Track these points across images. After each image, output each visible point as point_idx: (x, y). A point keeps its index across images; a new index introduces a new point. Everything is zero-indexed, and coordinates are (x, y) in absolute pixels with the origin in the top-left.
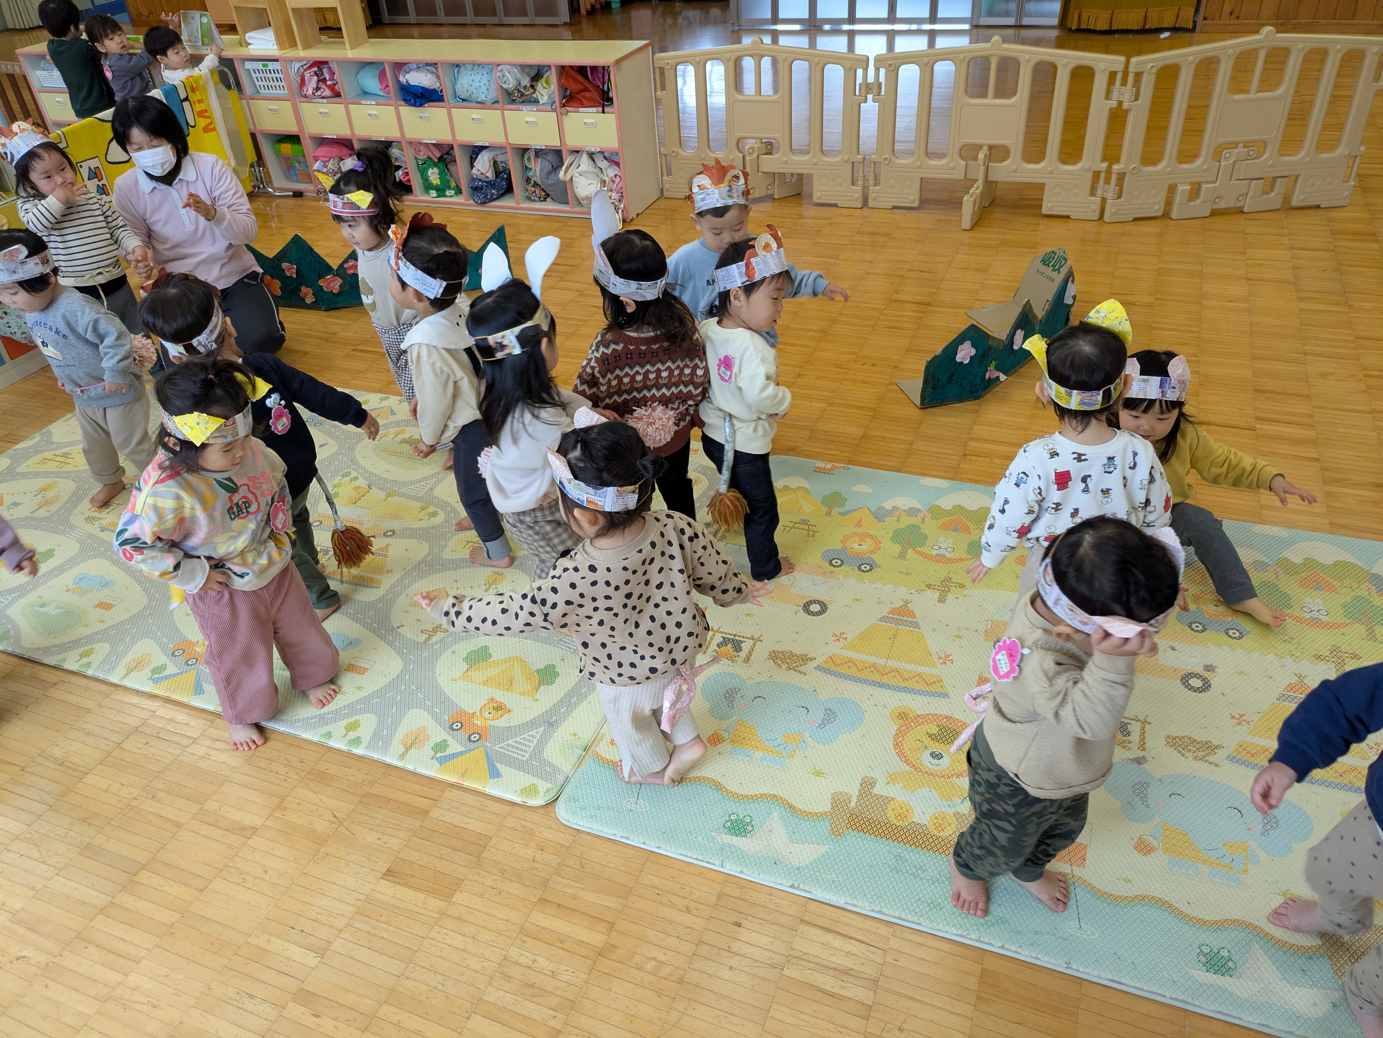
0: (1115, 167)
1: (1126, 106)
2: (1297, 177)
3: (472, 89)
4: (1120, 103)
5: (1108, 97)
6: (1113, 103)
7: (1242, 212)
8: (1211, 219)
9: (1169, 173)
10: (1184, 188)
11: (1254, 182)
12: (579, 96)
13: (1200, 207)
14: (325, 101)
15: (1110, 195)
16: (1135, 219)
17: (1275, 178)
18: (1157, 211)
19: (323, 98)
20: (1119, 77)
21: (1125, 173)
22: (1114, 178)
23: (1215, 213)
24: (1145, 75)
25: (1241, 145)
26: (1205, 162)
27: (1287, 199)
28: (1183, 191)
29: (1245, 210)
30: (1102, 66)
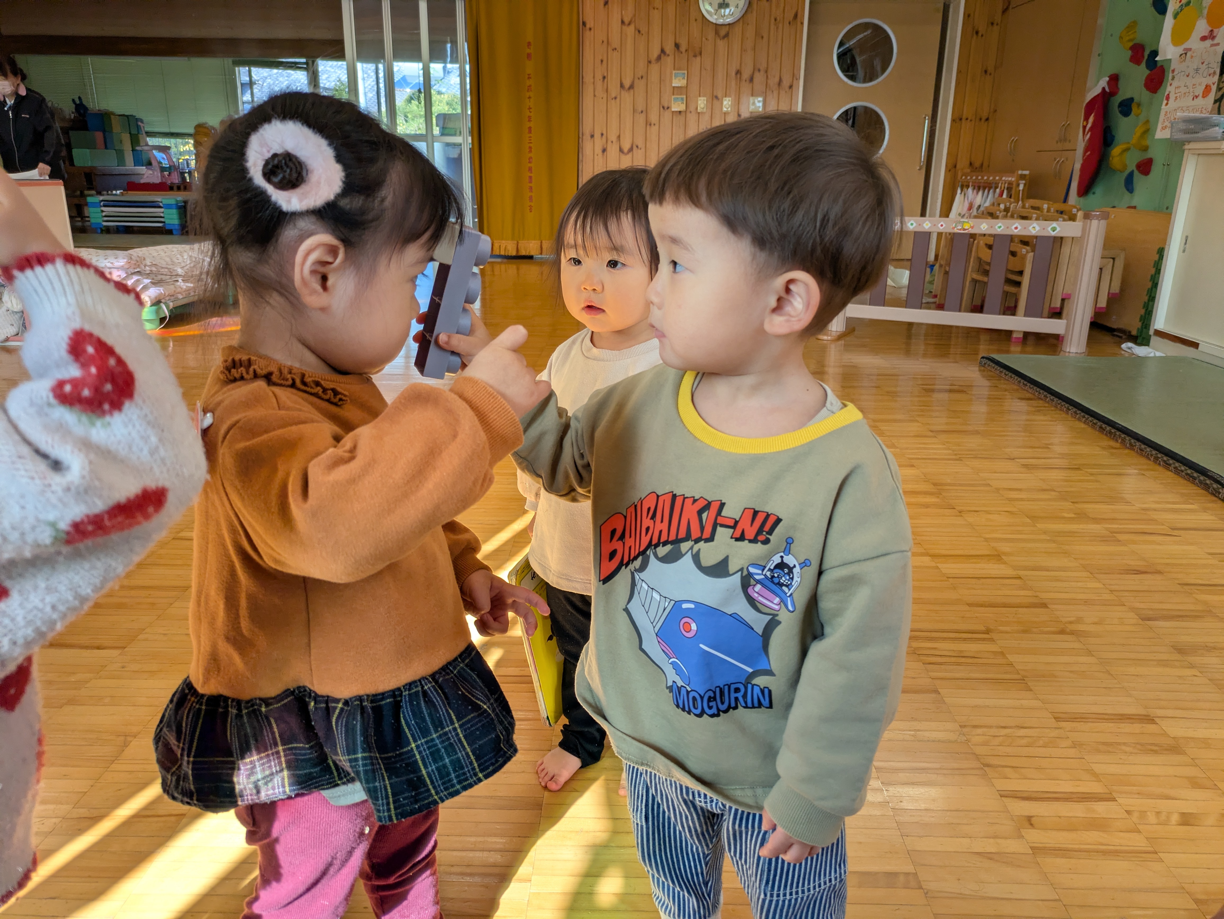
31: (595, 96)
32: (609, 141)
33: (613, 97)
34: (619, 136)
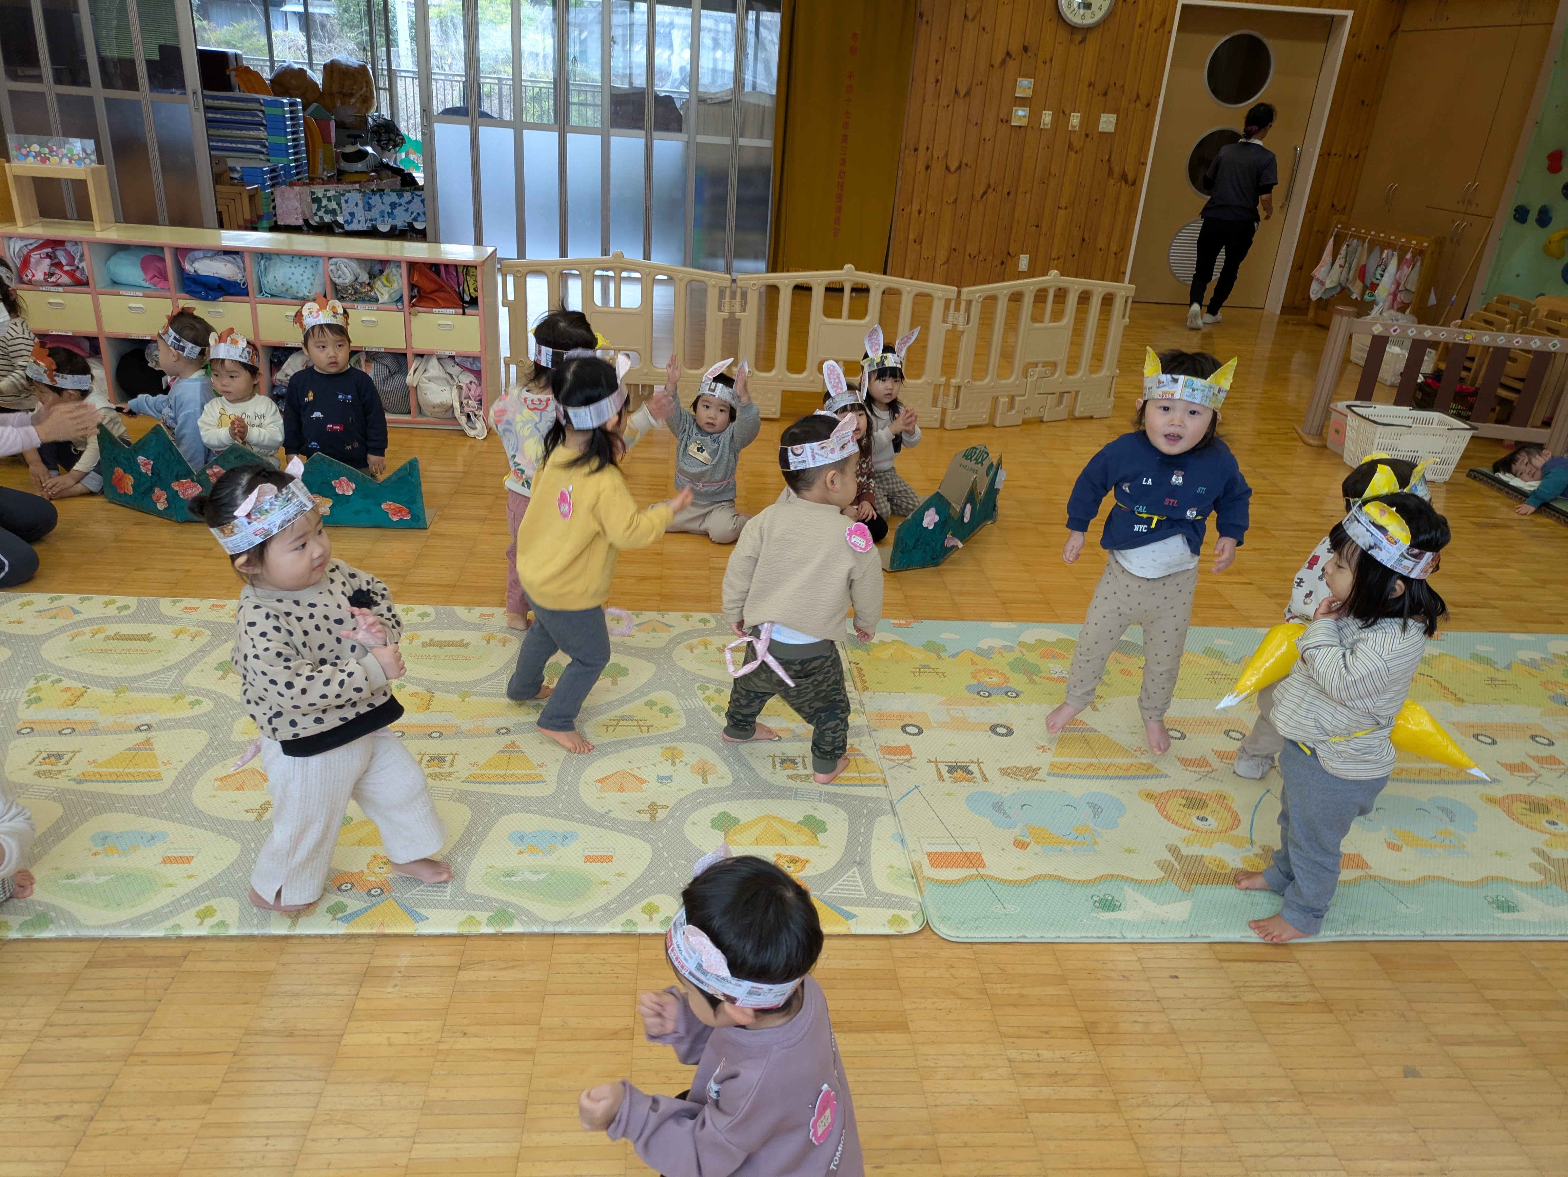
0: (953, 381)
1: (960, 328)
2: (1077, 393)
3: (290, 283)
4: (954, 325)
5: (944, 321)
6: (949, 326)
7: (1042, 422)
8: (1024, 427)
9: (993, 387)
10: (1003, 400)
11: (1050, 396)
12: (432, 296)
13: (1015, 417)
14: (61, 289)
15: (950, 405)
16: (969, 427)
17: (1062, 394)
18: (985, 420)
19: (59, 285)
20: (953, 303)
21: (960, 386)
22: (952, 390)
23: (1026, 422)
24: (974, 303)
25: (1040, 365)
26: (1017, 379)
27: (1071, 412)
28: (1004, 402)
29: (1045, 419)
30: (938, 294)
31: (924, 102)
32: (935, 156)
33: (945, 104)
34: (948, 152)
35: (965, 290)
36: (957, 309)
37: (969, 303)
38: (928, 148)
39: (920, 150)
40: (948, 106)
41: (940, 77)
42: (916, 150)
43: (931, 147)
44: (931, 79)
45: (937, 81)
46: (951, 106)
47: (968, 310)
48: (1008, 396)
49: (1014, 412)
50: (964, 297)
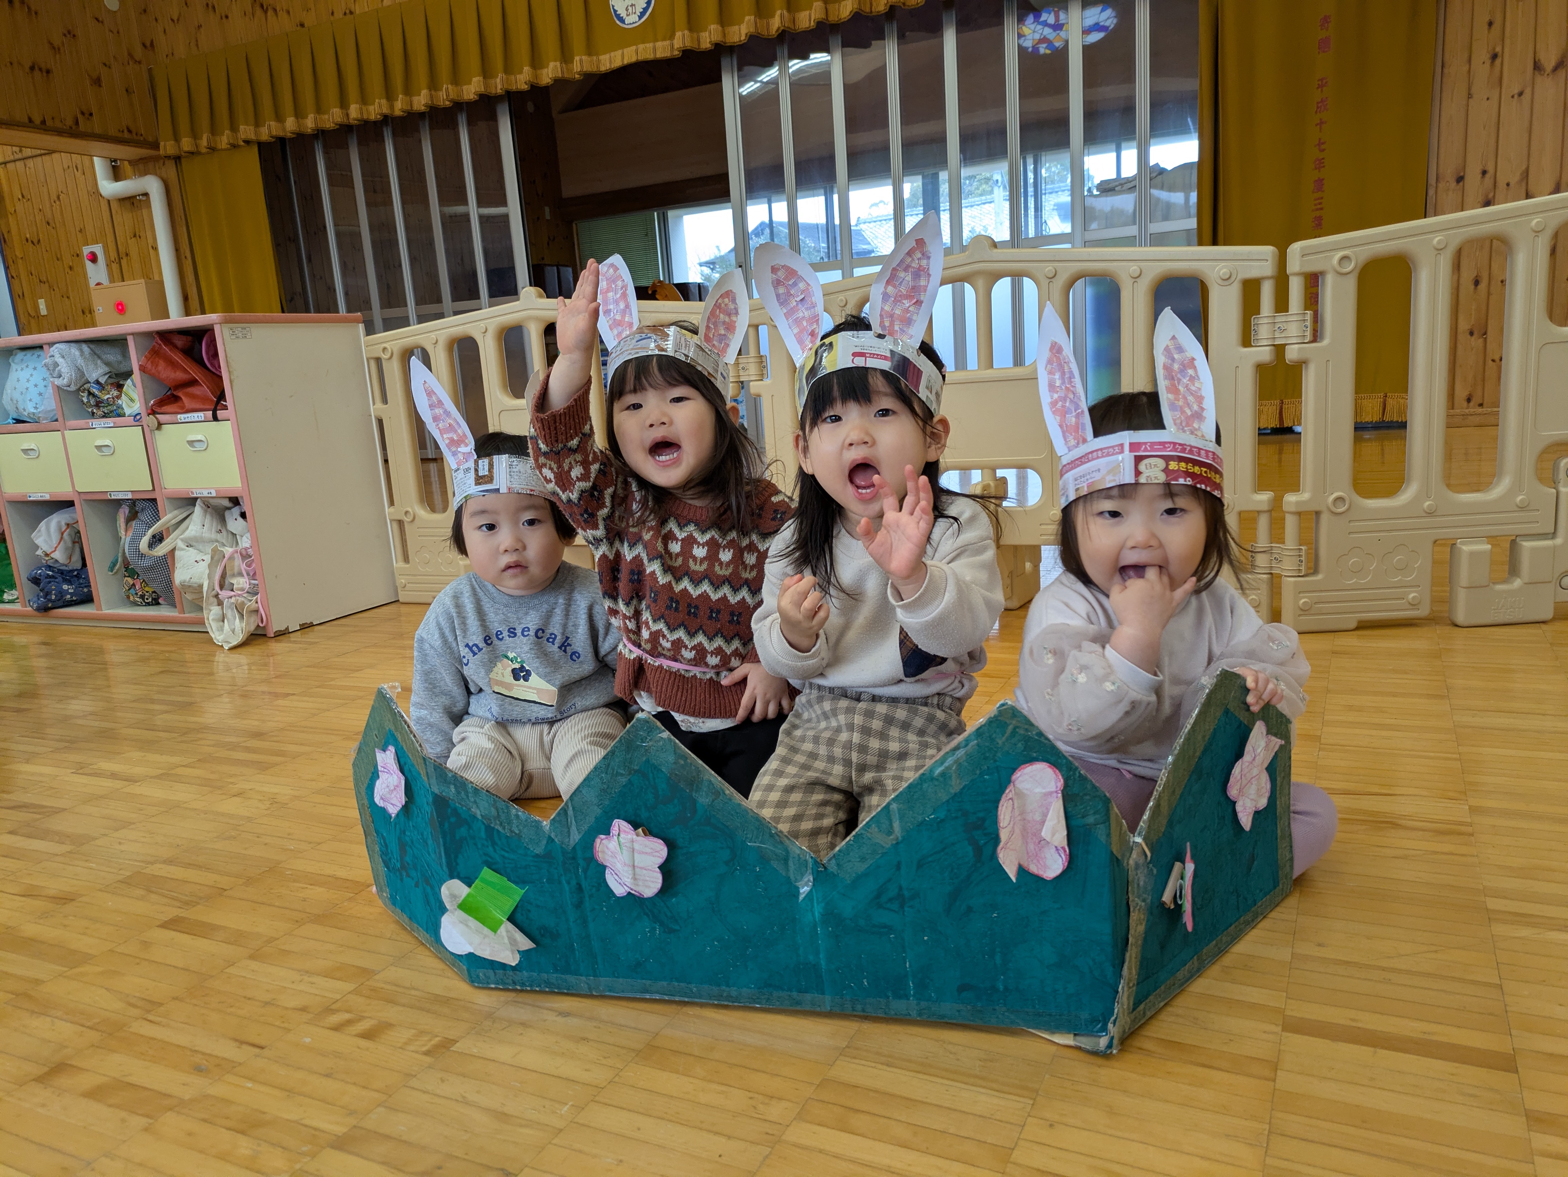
0: (1291, 498)
1: (1292, 354)
4: (1280, 350)
5: (1247, 340)
6: (1262, 353)
9: (1432, 513)
10: (1475, 550)
13: (1527, 595)
16: (1364, 626)
18: (1414, 605)
20: (1267, 291)
21: (1318, 513)
22: (1291, 523)
26: (1516, 487)
28: (1475, 557)
30: (1222, 270)
31: (1470, 96)
32: (1501, 184)
33: (1516, 91)
34: (1527, 171)
35: (1296, 248)
36: (1281, 305)
37: (1313, 281)
38: (1484, 173)
39: (1468, 179)
40: (1520, 94)
41: (1498, 49)
42: (1460, 179)
43: (1491, 169)
44: (1481, 55)
45: (1494, 57)
46: (1528, 91)
47: (1312, 300)
48: (1492, 539)
49: (1517, 583)
50: (1294, 264)
